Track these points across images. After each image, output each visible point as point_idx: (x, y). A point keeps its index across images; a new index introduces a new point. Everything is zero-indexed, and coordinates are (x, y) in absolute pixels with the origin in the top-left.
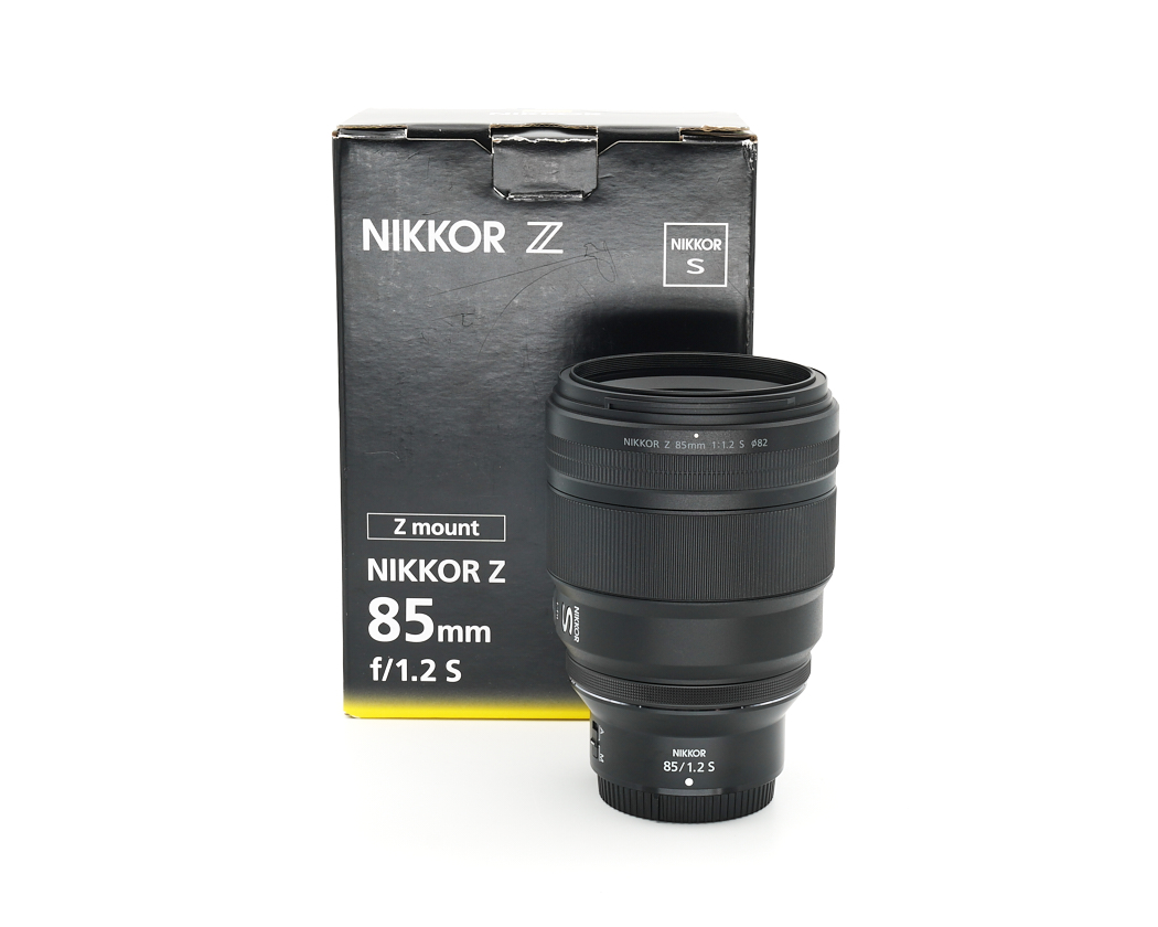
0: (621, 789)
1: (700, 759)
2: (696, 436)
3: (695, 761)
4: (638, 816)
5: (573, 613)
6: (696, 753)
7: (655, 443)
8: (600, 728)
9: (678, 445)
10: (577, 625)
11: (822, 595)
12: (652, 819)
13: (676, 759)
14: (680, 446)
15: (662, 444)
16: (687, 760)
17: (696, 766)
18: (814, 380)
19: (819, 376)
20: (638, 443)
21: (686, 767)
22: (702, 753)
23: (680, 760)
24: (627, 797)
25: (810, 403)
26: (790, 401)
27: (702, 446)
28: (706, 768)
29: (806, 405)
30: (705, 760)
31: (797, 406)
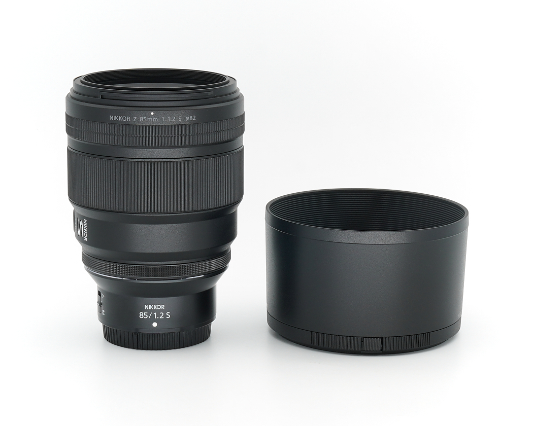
0: (115, 331)
1: (161, 311)
2: (152, 113)
3: (158, 312)
4: (125, 347)
5: (83, 223)
6: (159, 307)
7: (128, 118)
8: (102, 294)
9: (141, 119)
10: (86, 230)
11: (237, 210)
12: (133, 348)
13: (147, 310)
14: (143, 120)
15: (132, 119)
16: (153, 311)
17: (159, 315)
18: (228, 82)
19: (231, 79)
20: (118, 118)
21: (153, 316)
22: (163, 307)
23: (149, 311)
24: (119, 335)
25: (223, 95)
26: (210, 93)
27: (156, 119)
28: (165, 316)
29: (220, 96)
30: (164, 311)
31: (215, 97)
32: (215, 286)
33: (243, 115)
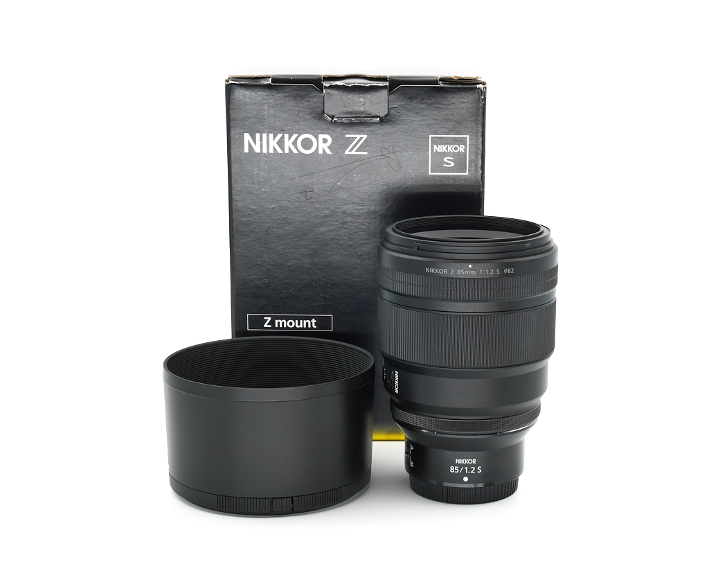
0: (424, 484)
1: (473, 465)
2: (470, 266)
3: (469, 466)
4: (434, 500)
5: (394, 375)
6: (470, 461)
7: (445, 271)
8: (411, 446)
9: (459, 272)
10: (397, 382)
11: (547, 364)
12: (443, 502)
13: (458, 465)
15: (449, 272)
16: (464, 465)
17: (470, 470)
18: (542, 232)
19: (545, 230)
20: (435, 271)
21: (464, 470)
22: (474, 461)
23: (460, 466)
24: (428, 488)
25: (541, 246)
26: (528, 245)
27: (473, 273)
28: (476, 470)
29: (538, 247)
30: (476, 466)
31: (532, 248)
32: (523, 440)
33: (556, 268)
